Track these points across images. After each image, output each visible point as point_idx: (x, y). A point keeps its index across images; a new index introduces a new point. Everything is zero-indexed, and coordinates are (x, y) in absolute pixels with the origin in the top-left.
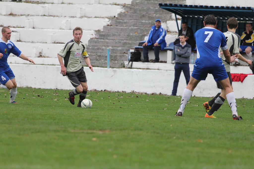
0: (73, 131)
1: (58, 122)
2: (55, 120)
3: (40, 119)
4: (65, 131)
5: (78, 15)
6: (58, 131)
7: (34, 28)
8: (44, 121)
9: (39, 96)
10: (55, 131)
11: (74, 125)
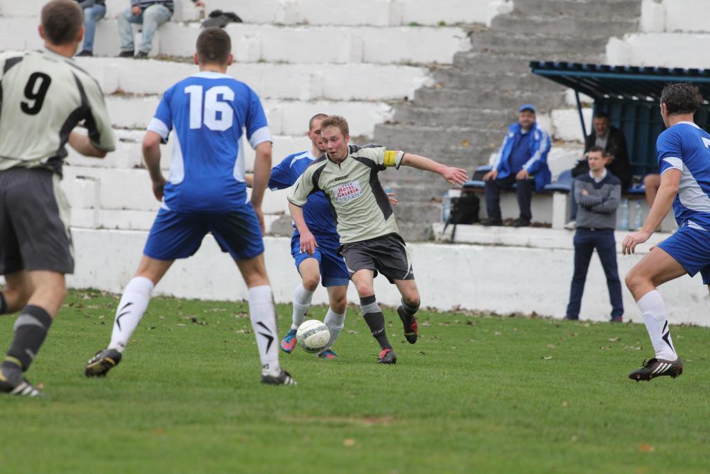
0: (289, 419)
1: (247, 395)
2: (239, 387)
3: (198, 385)
4: (266, 419)
5: (305, 95)
6: (249, 419)
8: (209, 390)
9: (194, 320)
10: (238, 418)
11: (292, 402)
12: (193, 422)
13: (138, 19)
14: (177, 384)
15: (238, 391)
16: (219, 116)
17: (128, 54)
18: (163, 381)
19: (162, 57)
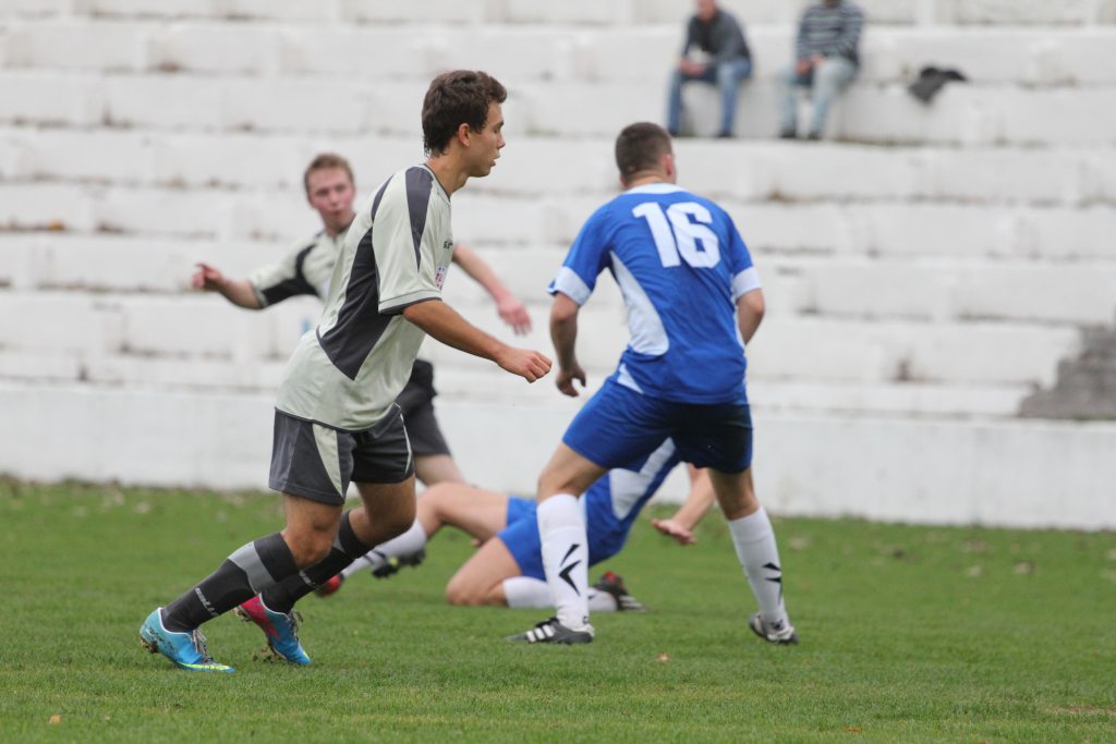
0: (1057, 712)
1: (988, 673)
2: (975, 661)
3: (909, 657)
4: (1020, 712)
5: (1071, 195)
6: (992, 712)
7: (873, 253)
8: (928, 665)
9: (899, 555)
10: (977, 710)
11: (1062, 684)
12: (904, 716)
13: (806, 79)
14: (876, 655)
15: (974, 667)
16: (699, 246)
17: (790, 134)
18: (855, 651)
19: (844, 139)
